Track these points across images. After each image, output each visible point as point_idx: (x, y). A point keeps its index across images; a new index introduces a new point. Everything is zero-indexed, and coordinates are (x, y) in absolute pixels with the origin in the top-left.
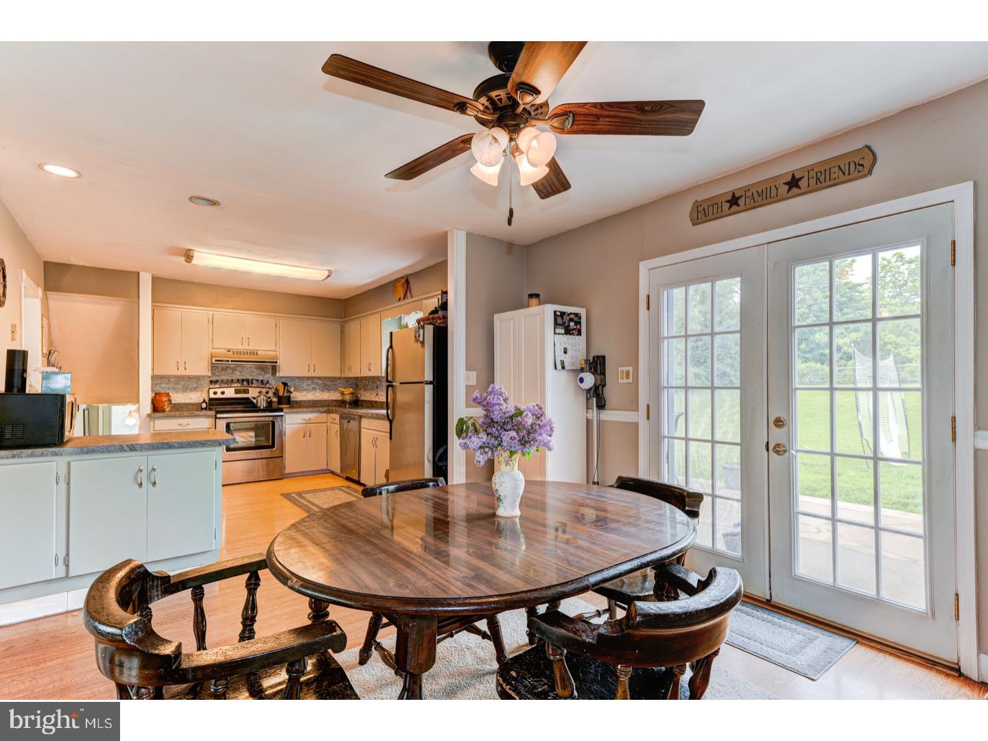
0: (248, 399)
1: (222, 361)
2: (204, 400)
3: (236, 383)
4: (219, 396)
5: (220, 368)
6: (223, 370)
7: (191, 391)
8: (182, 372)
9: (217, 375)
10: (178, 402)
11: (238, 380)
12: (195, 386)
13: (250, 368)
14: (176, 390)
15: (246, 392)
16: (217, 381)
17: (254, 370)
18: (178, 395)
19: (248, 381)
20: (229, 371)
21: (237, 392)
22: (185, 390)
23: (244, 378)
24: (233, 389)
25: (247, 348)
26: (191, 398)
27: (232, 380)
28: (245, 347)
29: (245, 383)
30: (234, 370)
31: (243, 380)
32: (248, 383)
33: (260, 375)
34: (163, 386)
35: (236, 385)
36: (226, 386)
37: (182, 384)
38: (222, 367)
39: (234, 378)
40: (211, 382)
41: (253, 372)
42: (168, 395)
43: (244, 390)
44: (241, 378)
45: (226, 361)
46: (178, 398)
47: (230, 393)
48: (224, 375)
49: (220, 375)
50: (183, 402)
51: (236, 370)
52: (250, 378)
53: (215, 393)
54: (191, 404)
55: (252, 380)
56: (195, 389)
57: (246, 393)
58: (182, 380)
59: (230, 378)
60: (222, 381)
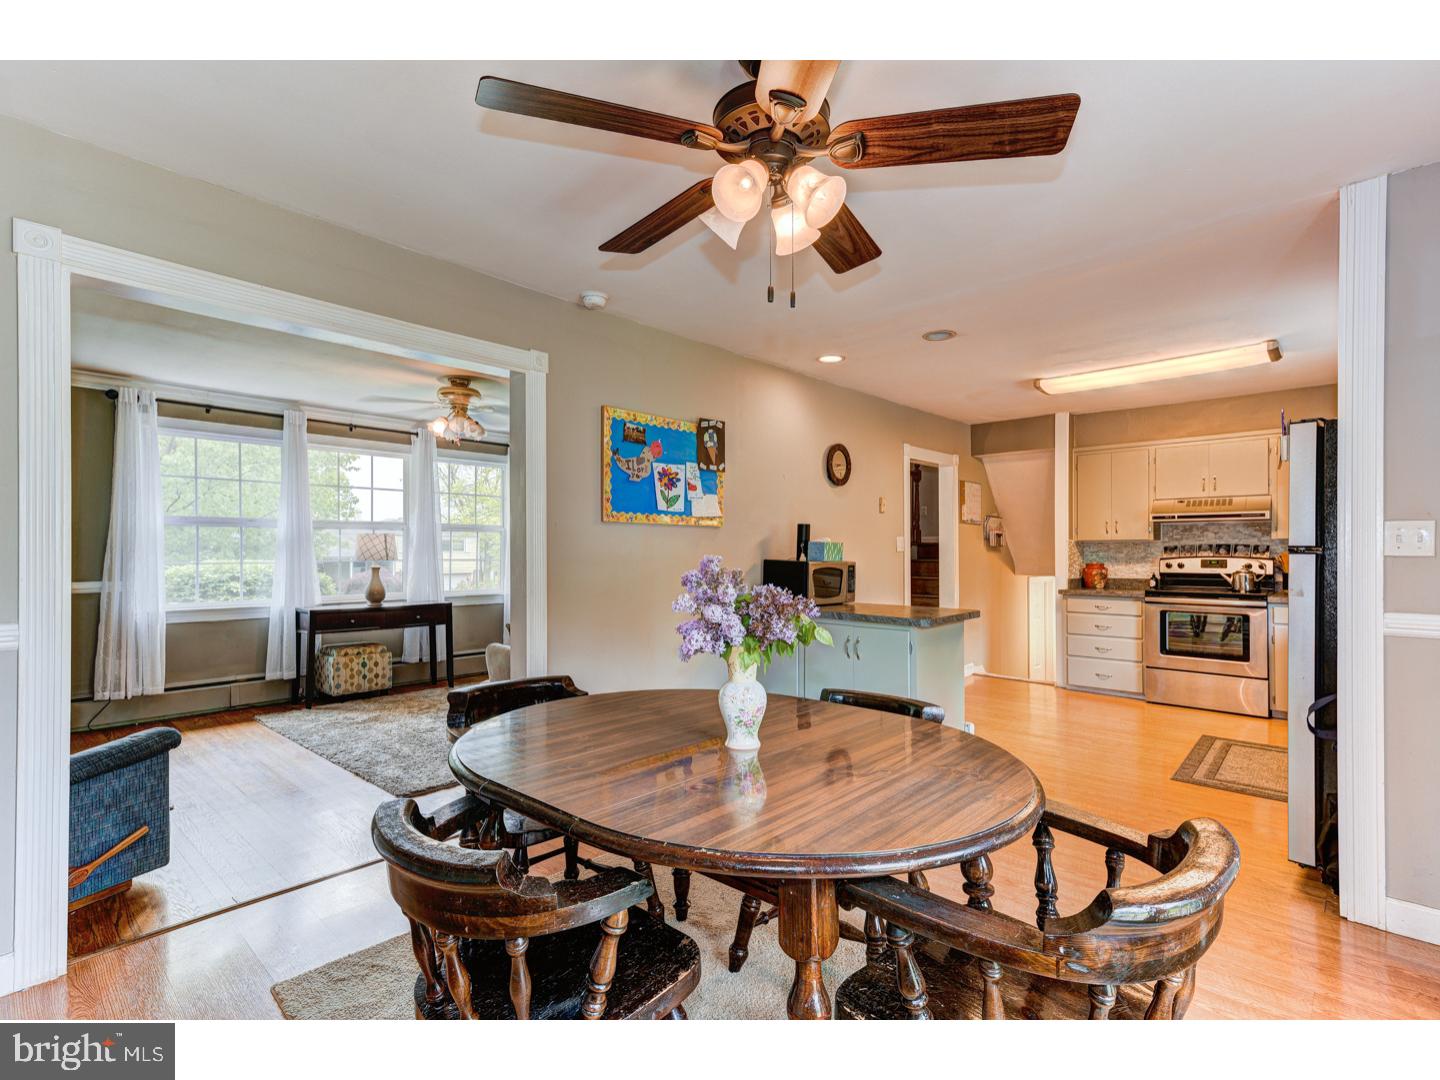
0: (1219, 576)
1: (1163, 518)
2: (1154, 576)
3: (1205, 550)
4: (1175, 569)
5: (1181, 529)
6: (1185, 530)
7: (1138, 562)
8: (1111, 536)
9: (1177, 539)
10: (1119, 577)
11: (1211, 546)
12: (1143, 555)
13: (1235, 526)
14: (1117, 561)
15: (1223, 565)
16: (1176, 548)
17: (1241, 529)
18: (1120, 567)
19: (1228, 548)
20: (1195, 532)
21: (1204, 564)
22: (1129, 560)
23: (1222, 542)
24: (1199, 561)
25: (1213, 494)
26: (1137, 573)
27: (1200, 547)
28: (1209, 493)
29: (1222, 551)
30: (1204, 529)
31: (1219, 547)
32: (1228, 551)
33: (1254, 536)
34: (1101, 554)
35: (1205, 554)
36: (1189, 555)
37: (1125, 552)
38: (1185, 526)
39: (1205, 542)
40: (1166, 549)
41: (1239, 532)
42: (1102, 566)
43: (1218, 561)
44: (1215, 542)
45: (1169, 517)
46: (1118, 571)
47: (1193, 566)
48: (1187, 539)
49: (1182, 539)
50: (1126, 577)
51: (1207, 530)
52: (1232, 542)
53: (1169, 566)
54: (1136, 580)
55: (1236, 546)
56: (1143, 559)
57: (1222, 567)
58: (1126, 546)
59: (1198, 543)
60: (1183, 547)
